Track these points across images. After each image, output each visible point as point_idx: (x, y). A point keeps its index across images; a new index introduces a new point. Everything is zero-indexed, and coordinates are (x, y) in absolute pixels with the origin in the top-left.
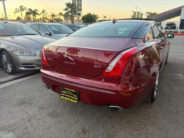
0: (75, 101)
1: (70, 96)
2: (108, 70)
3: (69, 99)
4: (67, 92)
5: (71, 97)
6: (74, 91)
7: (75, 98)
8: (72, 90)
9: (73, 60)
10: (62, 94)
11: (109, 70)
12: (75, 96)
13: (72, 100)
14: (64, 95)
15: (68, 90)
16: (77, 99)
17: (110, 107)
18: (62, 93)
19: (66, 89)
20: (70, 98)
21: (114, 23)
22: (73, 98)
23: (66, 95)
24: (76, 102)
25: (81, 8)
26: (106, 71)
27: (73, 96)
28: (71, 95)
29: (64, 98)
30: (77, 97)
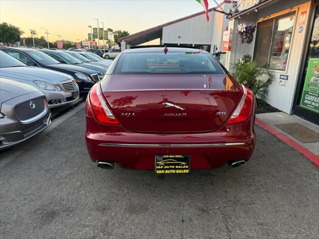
0: (185, 171)
1: (173, 167)
2: (234, 116)
3: (173, 171)
4: (169, 161)
5: (177, 167)
6: (181, 156)
7: (184, 167)
8: (177, 156)
9: (182, 109)
10: (159, 167)
12: (183, 163)
13: (180, 171)
15: (169, 158)
16: (187, 167)
18: (158, 165)
19: (164, 156)
20: (175, 169)
21: (166, 53)
22: (180, 167)
23: (166, 167)
24: (187, 171)
26: (232, 117)
27: (179, 165)
28: (175, 165)
29: (164, 172)
30: (186, 165)
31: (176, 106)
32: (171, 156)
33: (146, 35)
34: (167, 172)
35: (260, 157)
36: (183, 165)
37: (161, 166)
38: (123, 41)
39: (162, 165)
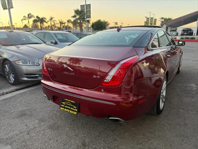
0: (74, 112)
1: (69, 108)
2: (106, 80)
3: (68, 111)
4: (67, 103)
5: (71, 108)
6: (73, 102)
7: (75, 110)
9: (72, 70)
10: (62, 106)
11: (108, 80)
12: (75, 107)
13: (72, 112)
14: (64, 106)
15: (68, 101)
16: (77, 110)
17: (110, 118)
18: (62, 104)
19: (66, 100)
20: (70, 109)
21: (118, 31)
22: (73, 109)
23: (66, 107)
24: (76, 113)
25: (90, 14)
26: (105, 81)
27: (72, 107)
28: (71, 107)
29: (64, 109)
30: (76, 109)
31: (69, 68)
32: (69, 101)
38: (164, 25)
39: (64, 105)
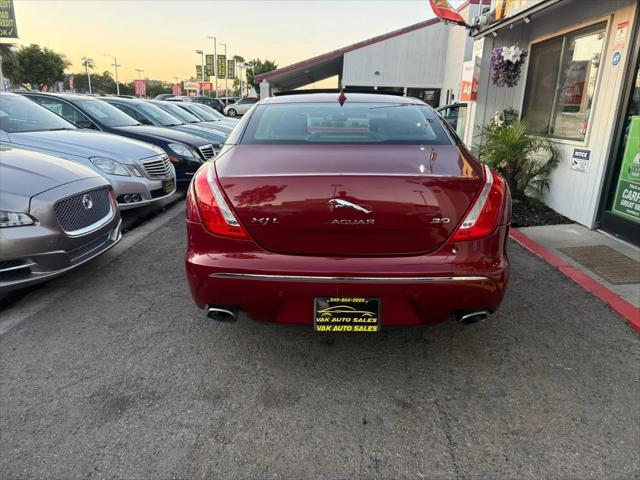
0: (370, 327)
1: (348, 320)
2: (465, 225)
3: (349, 328)
4: (339, 309)
5: (355, 320)
6: (363, 300)
7: (369, 320)
8: (355, 300)
9: (366, 211)
10: (322, 320)
11: (470, 224)
12: (368, 313)
13: (361, 329)
14: (327, 320)
15: (340, 303)
16: (375, 320)
18: (319, 316)
19: (332, 300)
20: (352, 324)
21: (342, 104)
22: (361, 320)
23: (334, 320)
24: (375, 329)
25: (14, 23)
26: (462, 227)
27: (359, 316)
28: (352, 316)
29: (332, 328)
30: (374, 317)
31: (355, 206)
32: (343, 300)
33: (310, 69)
34: (336, 328)
35: (525, 309)
36: (367, 317)
37: (324, 317)
38: (264, 81)
39: (327, 316)
